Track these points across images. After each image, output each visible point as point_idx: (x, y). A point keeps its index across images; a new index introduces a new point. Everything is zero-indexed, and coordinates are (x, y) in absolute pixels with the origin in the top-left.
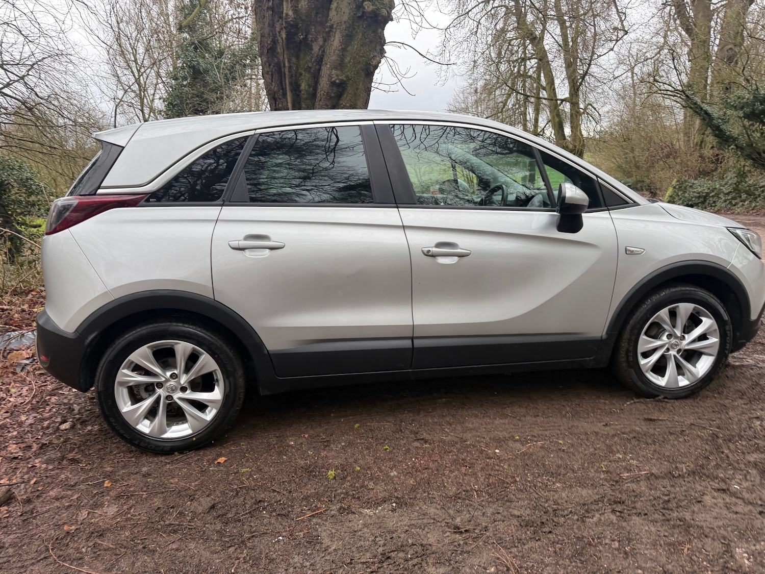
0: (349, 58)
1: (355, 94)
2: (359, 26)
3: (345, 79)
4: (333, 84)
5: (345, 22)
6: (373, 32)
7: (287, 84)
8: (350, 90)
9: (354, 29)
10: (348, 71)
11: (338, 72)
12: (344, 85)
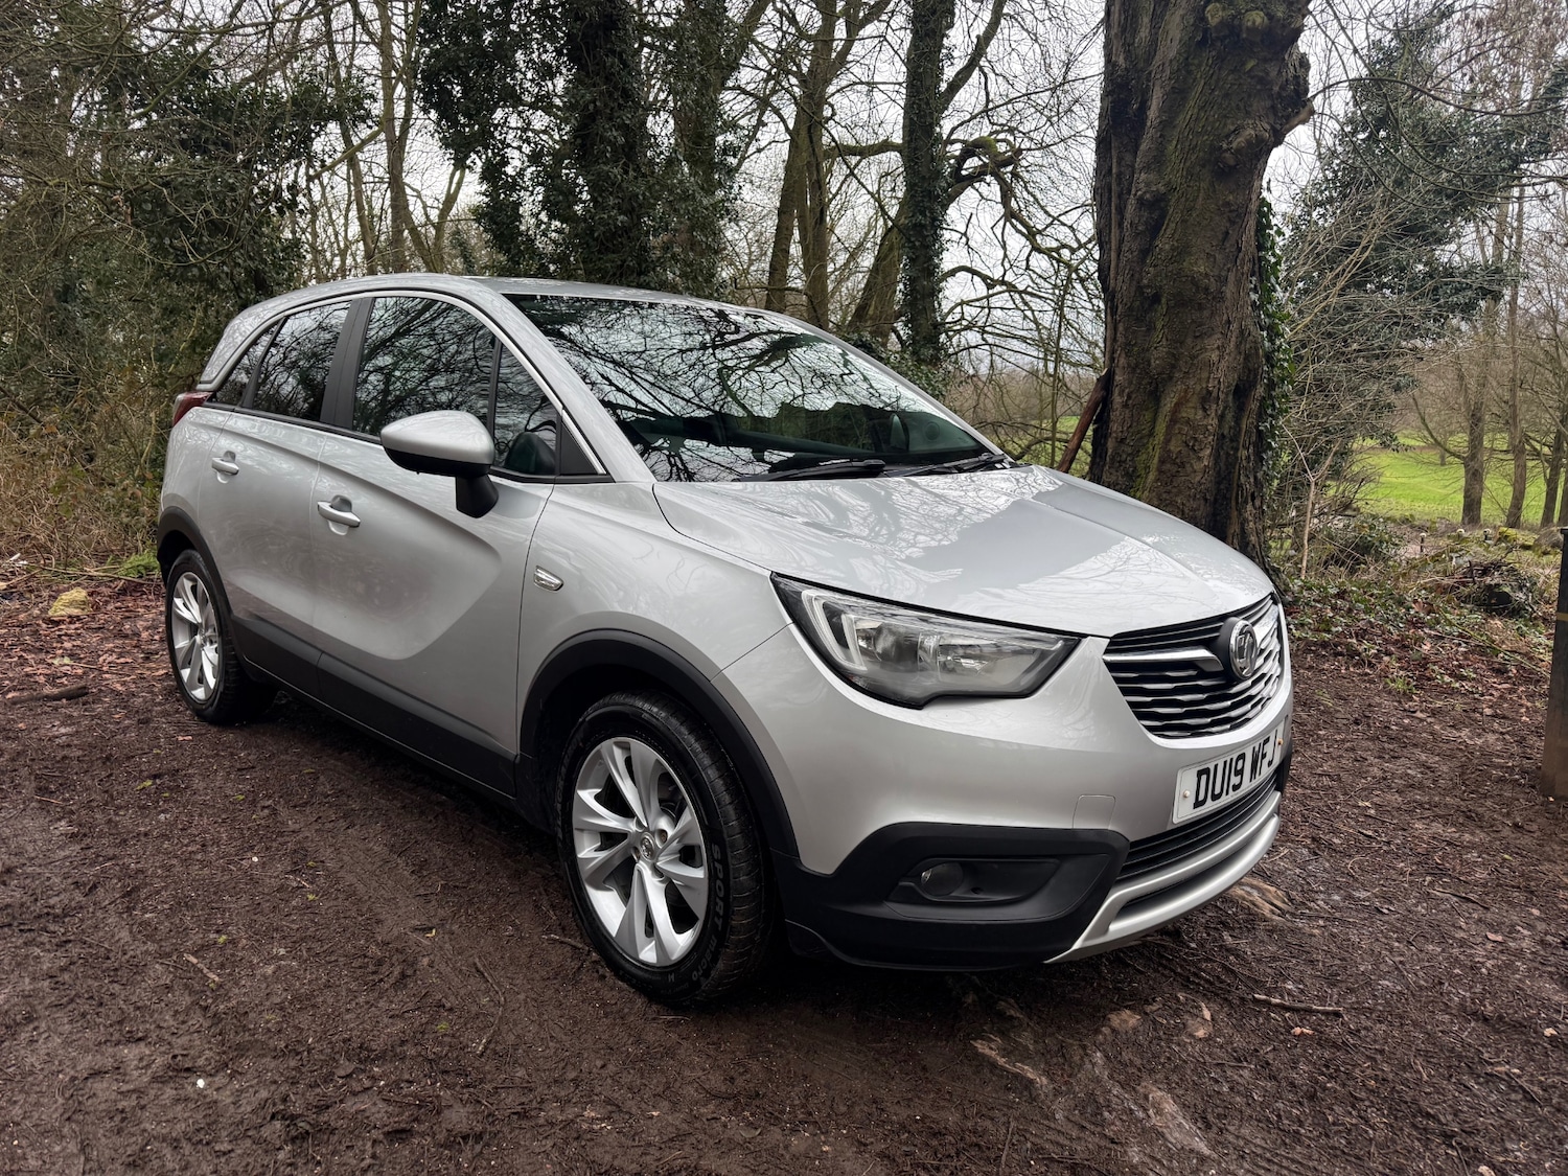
0: (1175, 142)
1: (1184, 221)
2: (1200, 65)
3: (1163, 189)
4: (1141, 201)
5: (1171, 61)
6: (1232, 71)
7: (1113, 211)
8: (1174, 213)
9: (1189, 72)
10: (1172, 170)
11: (1152, 177)
12: (1162, 204)
